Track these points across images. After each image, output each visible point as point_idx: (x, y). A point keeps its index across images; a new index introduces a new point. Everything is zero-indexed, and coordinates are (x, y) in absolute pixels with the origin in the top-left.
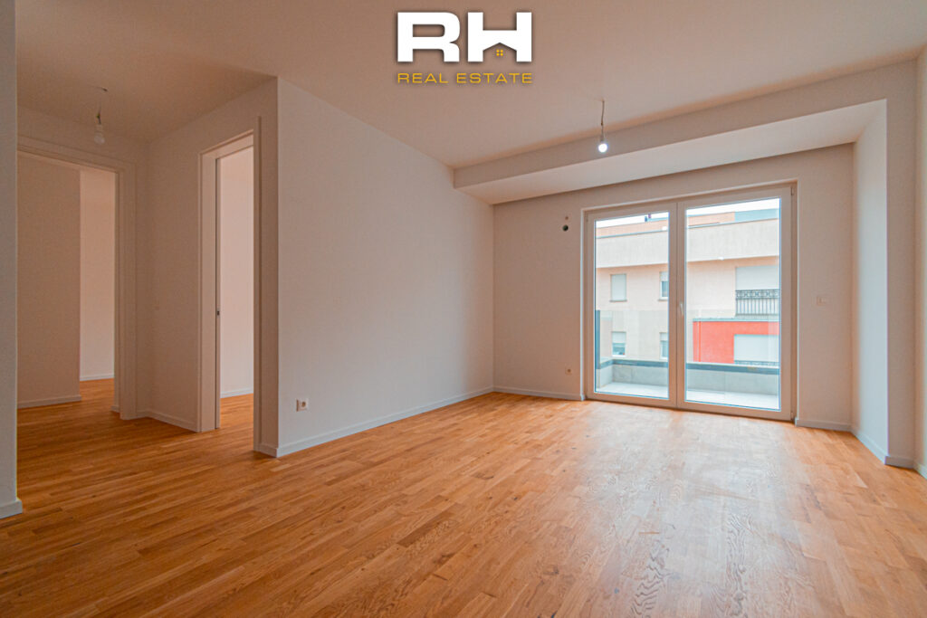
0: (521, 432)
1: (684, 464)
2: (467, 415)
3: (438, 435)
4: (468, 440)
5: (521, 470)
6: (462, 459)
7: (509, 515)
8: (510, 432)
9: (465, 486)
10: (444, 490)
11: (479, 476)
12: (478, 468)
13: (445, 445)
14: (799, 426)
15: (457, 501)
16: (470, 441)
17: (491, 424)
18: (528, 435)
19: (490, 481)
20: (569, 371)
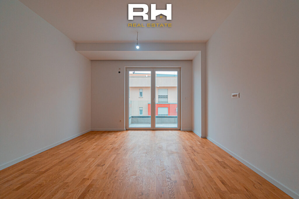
0: (108, 145)
1: (162, 146)
2: (83, 142)
3: (74, 152)
4: (88, 152)
5: (114, 159)
6: (88, 160)
7: (117, 178)
8: (104, 146)
9: (94, 171)
10: (86, 175)
11: (98, 165)
12: (97, 162)
13: (78, 156)
14: (182, 131)
15: (93, 178)
16: (89, 152)
17: (95, 144)
18: (111, 145)
19: (104, 166)
20: (121, 121)
